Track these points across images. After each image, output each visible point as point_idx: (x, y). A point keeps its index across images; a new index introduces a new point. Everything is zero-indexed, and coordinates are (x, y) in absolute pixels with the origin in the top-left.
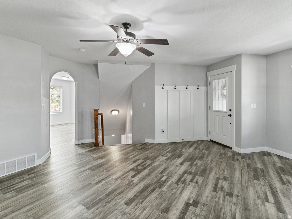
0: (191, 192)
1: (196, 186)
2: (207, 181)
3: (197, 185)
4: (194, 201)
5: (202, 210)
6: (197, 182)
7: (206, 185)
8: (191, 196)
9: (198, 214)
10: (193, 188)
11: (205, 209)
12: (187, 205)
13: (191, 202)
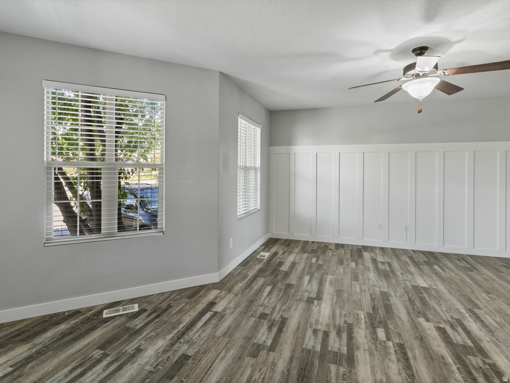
0: (320, 313)
1: (316, 325)
2: (295, 337)
3: (314, 326)
4: (313, 303)
5: (301, 296)
6: (315, 332)
7: (298, 328)
8: (317, 308)
9: (305, 292)
10: (319, 320)
11: (299, 297)
12: (319, 297)
13: (316, 302)
